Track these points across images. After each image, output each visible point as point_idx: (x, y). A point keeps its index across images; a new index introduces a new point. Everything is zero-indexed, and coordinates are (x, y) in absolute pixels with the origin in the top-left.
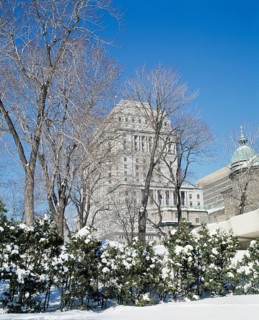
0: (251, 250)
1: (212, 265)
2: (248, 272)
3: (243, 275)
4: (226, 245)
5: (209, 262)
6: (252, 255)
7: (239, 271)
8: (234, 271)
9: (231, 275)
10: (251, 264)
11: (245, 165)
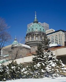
0: (27, 68)
1: (18, 71)
2: (26, 73)
3: (25, 74)
4: (21, 67)
5: (17, 71)
6: (27, 69)
7: (24, 73)
8: (23, 73)
9: (22, 74)
10: (26, 71)
11: (16, 46)
